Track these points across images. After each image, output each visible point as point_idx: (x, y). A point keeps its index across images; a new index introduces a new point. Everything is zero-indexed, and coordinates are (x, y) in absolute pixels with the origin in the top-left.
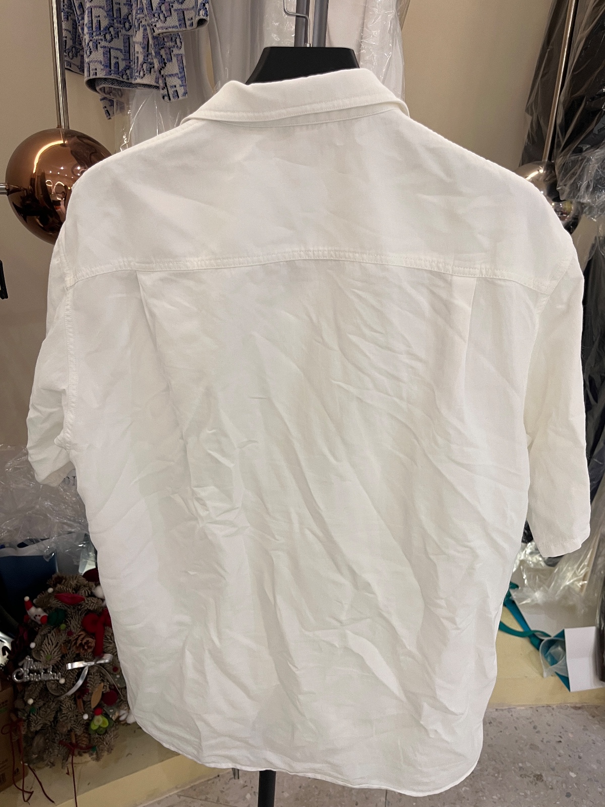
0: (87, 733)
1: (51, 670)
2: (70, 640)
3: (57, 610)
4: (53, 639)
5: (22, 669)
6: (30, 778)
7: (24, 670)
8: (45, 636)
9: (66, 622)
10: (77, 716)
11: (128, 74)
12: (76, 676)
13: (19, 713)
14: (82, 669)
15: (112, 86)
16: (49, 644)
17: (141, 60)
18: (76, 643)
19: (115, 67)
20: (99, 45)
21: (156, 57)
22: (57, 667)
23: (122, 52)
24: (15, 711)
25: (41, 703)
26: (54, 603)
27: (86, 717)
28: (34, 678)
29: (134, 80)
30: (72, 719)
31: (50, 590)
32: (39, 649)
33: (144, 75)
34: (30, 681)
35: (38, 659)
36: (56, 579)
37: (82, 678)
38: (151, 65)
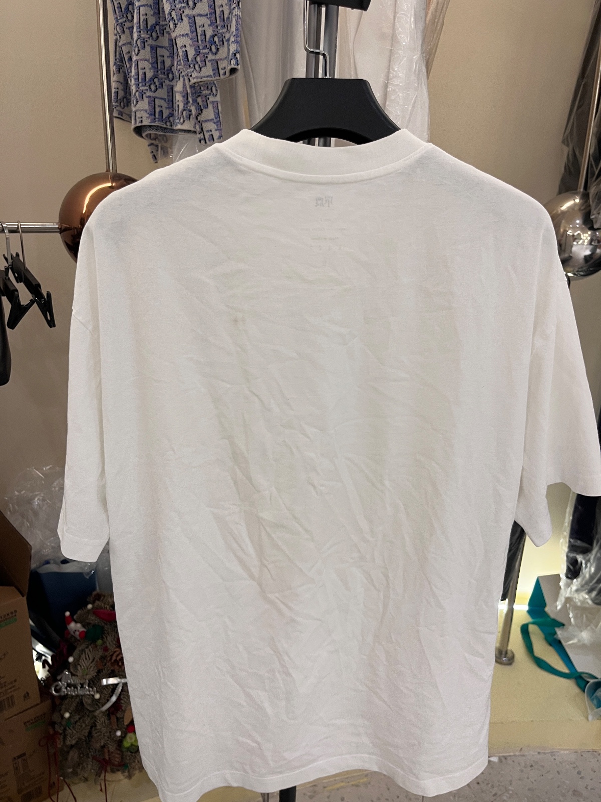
0: (119, 750)
1: (87, 684)
2: (105, 656)
3: (94, 625)
4: (90, 655)
5: (60, 683)
6: (65, 793)
8: (83, 651)
9: (102, 638)
10: (110, 732)
11: (172, 121)
12: (111, 692)
13: (56, 726)
14: (116, 685)
15: (157, 133)
16: (86, 659)
17: (181, 108)
18: (111, 659)
19: (159, 115)
20: (144, 96)
21: (193, 104)
22: (93, 682)
23: (165, 101)
24: (53, 724)
25: (77, 717)
26: (93, 619)
27: (119, 733)
28: (71, 692)
29: (176, 126)
30: (106, 734)
31: (90, 606)
32: (76, 663)
33: (184, 121)
34: (67, 694)
35: (75, 673)
36: (95, 596)
37: (116, 694)
38: (190, 111)
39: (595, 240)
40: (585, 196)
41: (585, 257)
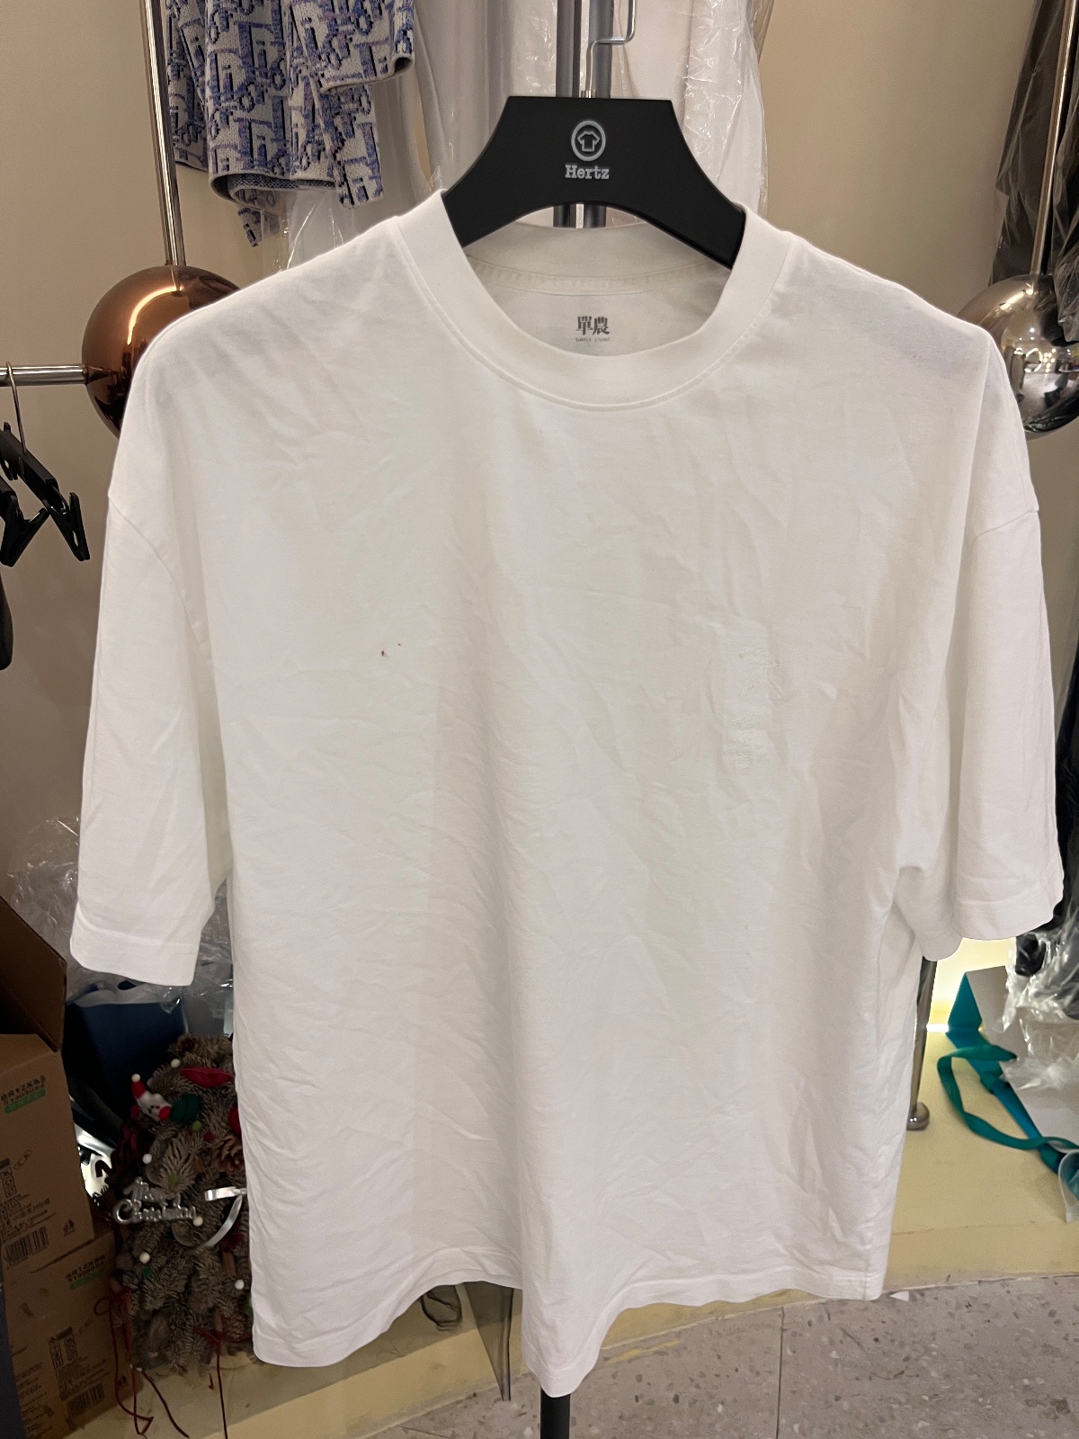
0: (240, 1314)
1: (179, 1201)
2: (209, 1149)
3: (185, 1096)
4: (181, 1148)
5: (129, 1201)
6: (146, 1394)
7: (132, 1202)
8: (168, 1142)
9: (201, 1118)
10: (223, 1283)
11: (283, 165)
12: (223, 1212)
13: (125, 1278)
14: (232, 1200)
15: (256, 187)
16: (175, 1156)
17: (302, 138)
18: (219, 1155)
19: (259, 154)
20: (231, 118)
21: (326, 130)
22: (189, 1196)
23: (270, 127)
24: (118, 1274)
25: (163, 1260)
26: (182, 1084)
27: (238, 1283)
28: (150, 1215)
29: (293, 174)
30: (216, 1288)
31: (175, 1063)
32: (157, 1165)
33: (309, 164)
34: (144, 1221)
35: (155, 1182)
36: (183, 1043)
37: (232, 1216)
38: (320, 145)
39: (1064, 364)
40: (1045, 284)
41: (1047, 394)
